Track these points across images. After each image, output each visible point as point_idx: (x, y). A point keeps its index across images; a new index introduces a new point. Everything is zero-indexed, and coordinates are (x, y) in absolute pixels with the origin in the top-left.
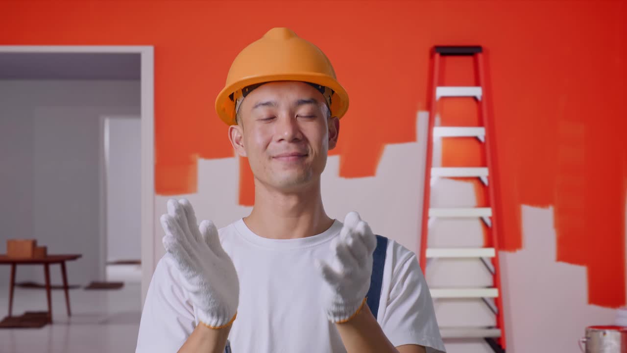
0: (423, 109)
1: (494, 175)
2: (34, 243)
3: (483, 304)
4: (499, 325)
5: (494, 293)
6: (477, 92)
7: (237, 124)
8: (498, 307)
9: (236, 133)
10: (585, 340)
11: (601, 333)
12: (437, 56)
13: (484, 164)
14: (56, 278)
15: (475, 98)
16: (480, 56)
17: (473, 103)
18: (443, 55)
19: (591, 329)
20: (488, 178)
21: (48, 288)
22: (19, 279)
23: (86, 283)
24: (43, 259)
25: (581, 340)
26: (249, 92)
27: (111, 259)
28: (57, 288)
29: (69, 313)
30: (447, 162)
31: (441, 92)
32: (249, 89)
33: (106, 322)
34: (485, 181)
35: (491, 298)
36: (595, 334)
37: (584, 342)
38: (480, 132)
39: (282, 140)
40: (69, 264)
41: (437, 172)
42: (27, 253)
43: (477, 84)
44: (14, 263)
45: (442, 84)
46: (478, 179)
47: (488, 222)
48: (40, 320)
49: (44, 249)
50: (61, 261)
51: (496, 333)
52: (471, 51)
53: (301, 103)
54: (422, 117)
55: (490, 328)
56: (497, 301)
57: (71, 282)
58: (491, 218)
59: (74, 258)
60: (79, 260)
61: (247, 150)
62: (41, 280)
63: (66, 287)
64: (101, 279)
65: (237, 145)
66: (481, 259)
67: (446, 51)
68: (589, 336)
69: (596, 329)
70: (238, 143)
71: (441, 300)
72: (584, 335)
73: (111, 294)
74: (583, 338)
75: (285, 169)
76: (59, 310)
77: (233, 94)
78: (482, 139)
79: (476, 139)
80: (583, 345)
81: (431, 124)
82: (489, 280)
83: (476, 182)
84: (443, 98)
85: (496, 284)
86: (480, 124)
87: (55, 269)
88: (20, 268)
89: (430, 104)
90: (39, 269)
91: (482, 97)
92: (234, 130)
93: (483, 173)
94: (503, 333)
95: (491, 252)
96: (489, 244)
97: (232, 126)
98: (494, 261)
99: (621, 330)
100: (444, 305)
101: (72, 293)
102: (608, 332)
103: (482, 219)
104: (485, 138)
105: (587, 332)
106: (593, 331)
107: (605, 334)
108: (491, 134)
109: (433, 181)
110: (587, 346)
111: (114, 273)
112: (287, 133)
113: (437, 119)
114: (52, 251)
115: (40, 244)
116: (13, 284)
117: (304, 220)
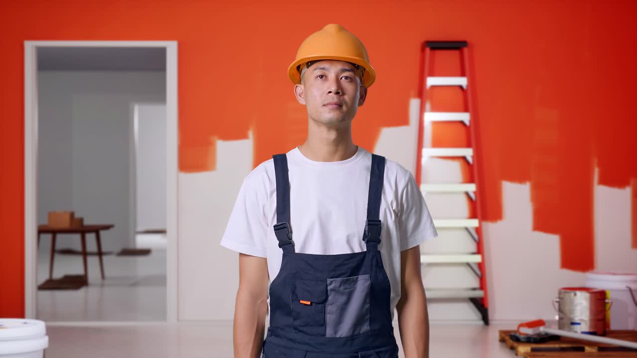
0: (415, 97)
1: (478, 155)
2: (72, 215)
3: (469, 268)
4: (483, 286)
5: (478, 258)
6: (463, 81)
7: (300, 84)
8: (481, 271)
9: (299, 89)
10: (558, 300)
11: (572, 294)
12: (428, 50)
13: (469, 145)
14: (91, 245)
15: (461, 87)
16: (466, 50)
17: (459, 91)
18: (432, 49)
19: (563, 290)
20: (473, 157)
21: (85, 254)
22: (59, 246)
23: (118, 249)
24: (80, 228)
25: (555, 300)
26: (311, 65)
27: (140, 229)
28: (92, 254)
29: (103, 277)
30: (437, 144)
31: (431, 81)
32: (310, 63)
33: (135, 284)
34: (470, 159)
35: (475, 263)
36: (567, 295)
37: (557, 302)
38: (465, 117)
39: (330, 92)
40: (103, 233)
41: (428, 152)
42: (65, 223)
43: (463, 74)
44: (54, 232)
45: (432, 74)
46: (464, 158)
47: (473, 196)
48: (77, 282)
49: (81, 220)
50: (96, 230)
51: (479, 294)
52: (457, 46)
53: (344, 71)
54: (414, 104)
55: (474, 289)
56: (481, 266)
57: (104, 249)
58: (475, 193)
59: (107, 228)
60: (112, 230)
61: (306, 100)
62: (78, 247)
63: (100, 254)
64: (131, 247)
65: (299, 97)
66: (467, 229)
67: (436, 46)
68: (562, 296)
69: (568, 291)
70: (300, 96)
71: (430, 265)
72: (557, 295)
73: (140, 259)
74: (556, 298)
75: (330, 112)
76: (94, 274)
77: (300, 65)
78: (467, 123)
79: (462, 123)
80: (557, 305)
81: (422, 110)
82: (473, 247)
83: (461, 160)
84: (433, 87)
85: (480, 251)
86: (466, 110)
87: (91, 238)
88: (59, 237)
89: (421, 93)
90: (77, 237)
91: (467, 86)
92: (298, 87)
93: (468, 153)
94: (486, 293)
95: (475, 223)
96: (473, 216)
97: (297, 85)
98: (478, 230)
99: (591, 291)
100: (434, 270)
101: (105, 258)
102: (579, 293)
103: (467, 194)
104: (470, 122)
105: (560, 293)
106: (565, 292)
107: (575, 294)
108: (475, 118)
109: (424, 160)
110: (560, 306)
111: (142, 241)
112: (333, 88)
113: (428, 106)
114: (87, 222)
115: (78, 215)
116: (53, 251)
117: (341, 148)
